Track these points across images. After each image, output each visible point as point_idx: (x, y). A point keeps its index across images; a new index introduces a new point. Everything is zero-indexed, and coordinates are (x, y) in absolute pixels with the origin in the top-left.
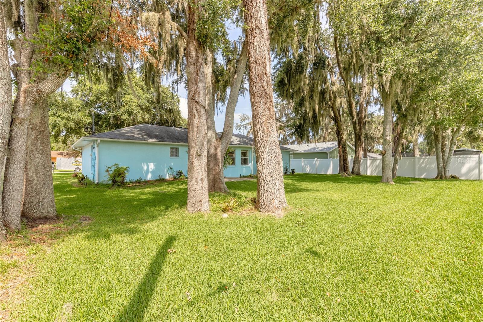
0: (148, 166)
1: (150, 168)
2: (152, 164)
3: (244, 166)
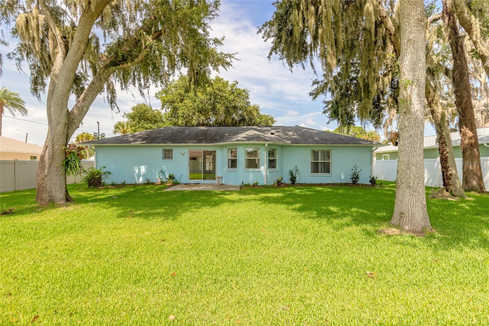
0: (139, 170)
1: (141, 171)
2: (143, 167)
3: (251, 170)
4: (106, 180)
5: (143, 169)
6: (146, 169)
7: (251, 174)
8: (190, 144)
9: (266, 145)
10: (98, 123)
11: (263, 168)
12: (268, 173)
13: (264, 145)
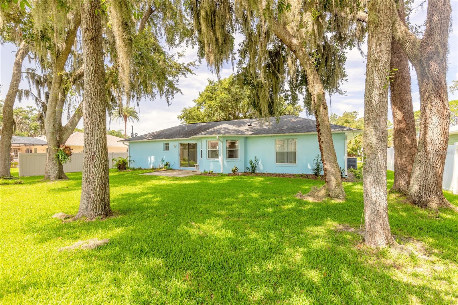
0: (151, 159)
3: (212, 159)
4: (131, 165)
5: (153, 158)
6: (155, 158)
7: (212, 163)
8: (176, 139)
9: (217, 137)
10: (132, 126)
11: (222, 158)
12: (225, 163)
13: (216, 137)
